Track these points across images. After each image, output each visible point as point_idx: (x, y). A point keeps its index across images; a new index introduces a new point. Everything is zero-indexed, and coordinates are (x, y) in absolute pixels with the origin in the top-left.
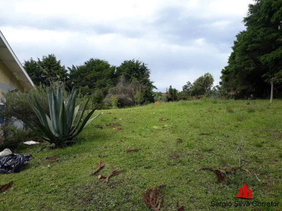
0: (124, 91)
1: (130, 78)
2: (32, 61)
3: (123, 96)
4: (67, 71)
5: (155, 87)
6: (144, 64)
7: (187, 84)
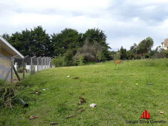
0: (88, 51)
1: (92, 41)
2: (27, 30)
3: (88, 54)
4: (50, 37)
5: (110, 48)
6: (102, 31)
7: (134, 45)
